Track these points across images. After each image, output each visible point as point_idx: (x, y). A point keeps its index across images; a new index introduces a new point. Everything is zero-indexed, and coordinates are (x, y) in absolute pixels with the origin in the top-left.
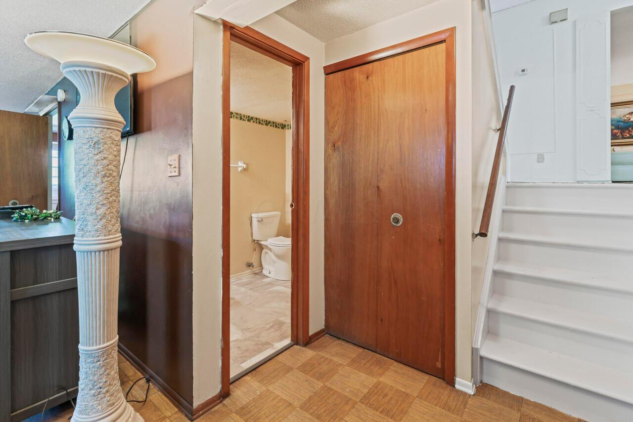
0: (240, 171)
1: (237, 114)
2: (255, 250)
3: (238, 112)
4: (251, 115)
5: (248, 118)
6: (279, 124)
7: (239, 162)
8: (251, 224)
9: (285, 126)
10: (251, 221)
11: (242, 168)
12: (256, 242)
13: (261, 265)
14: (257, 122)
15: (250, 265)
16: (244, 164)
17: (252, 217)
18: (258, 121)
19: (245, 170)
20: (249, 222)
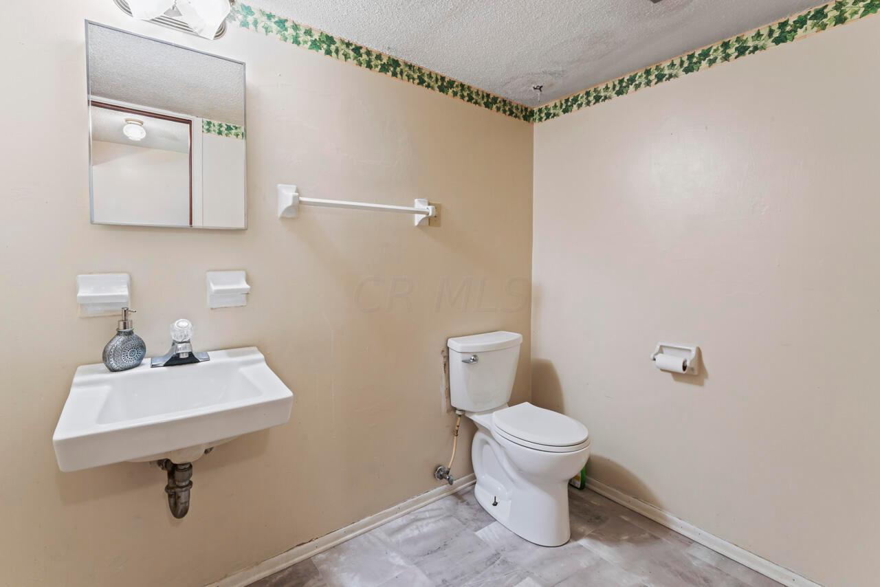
0: (418, 226)
1: (410, 67)
2: (456, 433)
3: (414, 63)
4: (449, 76)
5: (440, 83)
6: (517, 109)
7: (416, 200)
8: (446, 365)
9: (532, 113)
10: (447, 357)
11: (424, 216)
12: (458, 412)
13: (470, 469)
14: (462, 97)
15: (441, 474)
16: (429, 204)
17: (448, 348)
18: (465, 94)
19: (432, 221)
20: (442, 360)
